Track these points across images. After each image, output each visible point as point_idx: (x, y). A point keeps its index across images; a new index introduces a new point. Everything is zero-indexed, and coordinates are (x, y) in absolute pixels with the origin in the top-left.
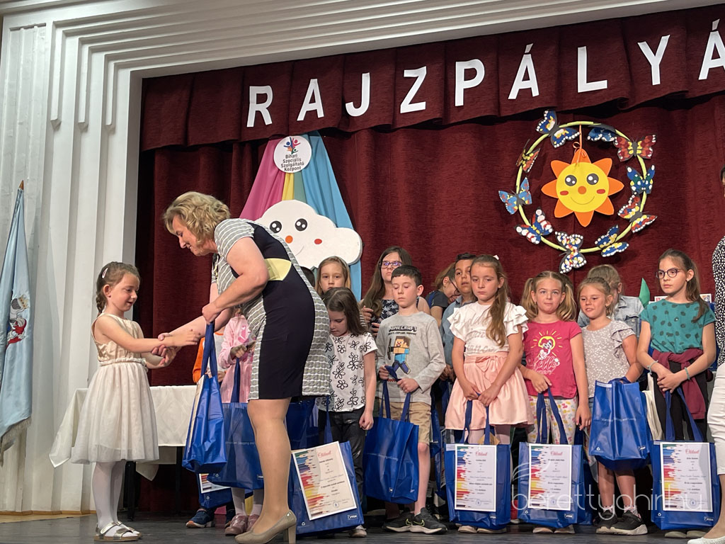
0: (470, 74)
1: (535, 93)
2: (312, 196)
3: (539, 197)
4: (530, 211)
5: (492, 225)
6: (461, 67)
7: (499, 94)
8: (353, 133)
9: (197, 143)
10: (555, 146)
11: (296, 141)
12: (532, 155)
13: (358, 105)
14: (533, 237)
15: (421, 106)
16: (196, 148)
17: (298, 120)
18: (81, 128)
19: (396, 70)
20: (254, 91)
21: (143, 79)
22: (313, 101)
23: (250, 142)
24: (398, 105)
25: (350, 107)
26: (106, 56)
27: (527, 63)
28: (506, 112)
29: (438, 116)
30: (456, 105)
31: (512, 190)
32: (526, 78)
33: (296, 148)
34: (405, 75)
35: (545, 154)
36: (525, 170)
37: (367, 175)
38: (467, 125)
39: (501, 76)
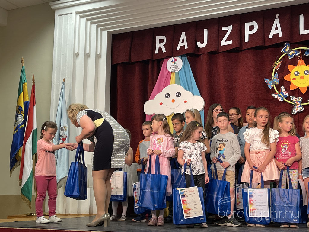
0: (251, 28)
1: (281, 35)
2: (183, 82)
3: (283, 81)
4: (278, 87)
5: (262, 93)
6: (247, 25)
7: (264, 36)
8: (201, 55)
9: (134, 61)
10: (290, 59)
11: (176, 59)
12: (279, 62)
13: (202, 43)
14: (280, 98)
15: (230, 42)
16: (134, 63)
17: (177, 50)
18: (87, 56)
19: (219, 27)
20: (158, 38)
21: (112, 35)
22: (183, 41)
23: (156, 60)
24: (220, 42)
25: (199, 44)
26: (97, 25)
27: (277, 22)
28: (268, 44)
29: (238, 46)
30: (245, 41)
31: (270, 78)
32: (276, 29)
33: (176, 62)
34: (223, 29)
35: (285, 63)
36: (276, 69)
37: (207, 73)
38: (250, 50)
39: (265, 28)
